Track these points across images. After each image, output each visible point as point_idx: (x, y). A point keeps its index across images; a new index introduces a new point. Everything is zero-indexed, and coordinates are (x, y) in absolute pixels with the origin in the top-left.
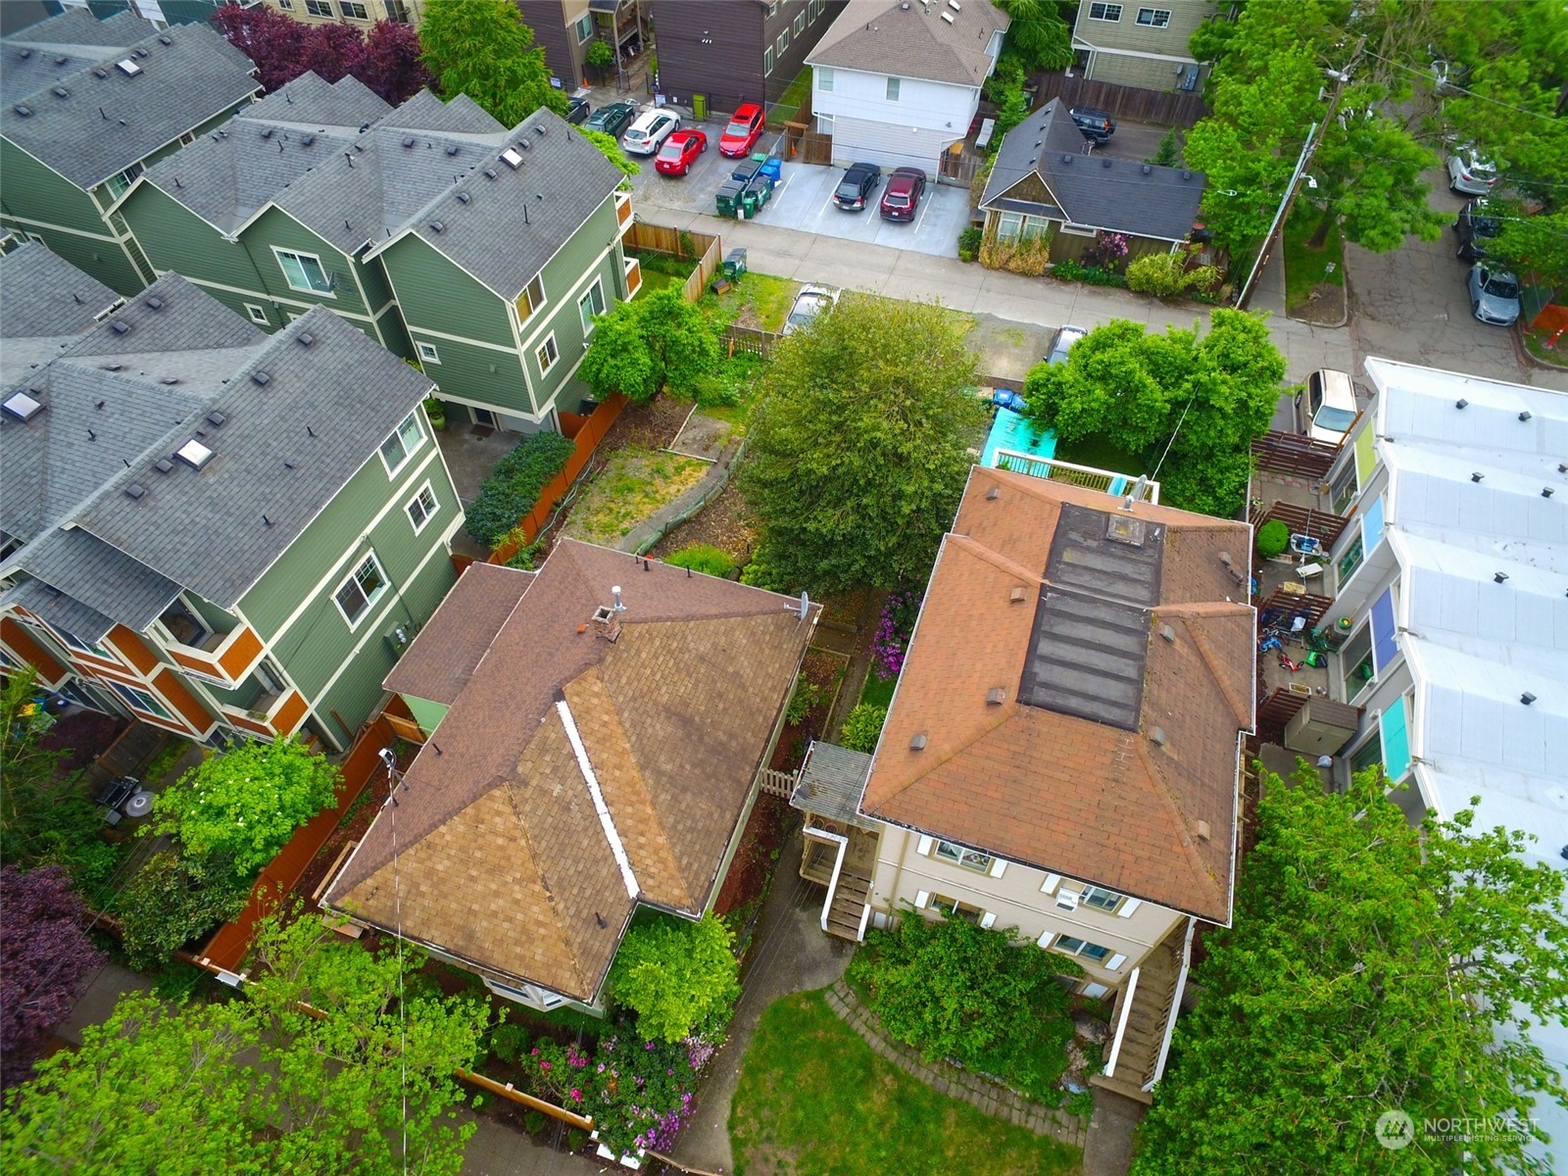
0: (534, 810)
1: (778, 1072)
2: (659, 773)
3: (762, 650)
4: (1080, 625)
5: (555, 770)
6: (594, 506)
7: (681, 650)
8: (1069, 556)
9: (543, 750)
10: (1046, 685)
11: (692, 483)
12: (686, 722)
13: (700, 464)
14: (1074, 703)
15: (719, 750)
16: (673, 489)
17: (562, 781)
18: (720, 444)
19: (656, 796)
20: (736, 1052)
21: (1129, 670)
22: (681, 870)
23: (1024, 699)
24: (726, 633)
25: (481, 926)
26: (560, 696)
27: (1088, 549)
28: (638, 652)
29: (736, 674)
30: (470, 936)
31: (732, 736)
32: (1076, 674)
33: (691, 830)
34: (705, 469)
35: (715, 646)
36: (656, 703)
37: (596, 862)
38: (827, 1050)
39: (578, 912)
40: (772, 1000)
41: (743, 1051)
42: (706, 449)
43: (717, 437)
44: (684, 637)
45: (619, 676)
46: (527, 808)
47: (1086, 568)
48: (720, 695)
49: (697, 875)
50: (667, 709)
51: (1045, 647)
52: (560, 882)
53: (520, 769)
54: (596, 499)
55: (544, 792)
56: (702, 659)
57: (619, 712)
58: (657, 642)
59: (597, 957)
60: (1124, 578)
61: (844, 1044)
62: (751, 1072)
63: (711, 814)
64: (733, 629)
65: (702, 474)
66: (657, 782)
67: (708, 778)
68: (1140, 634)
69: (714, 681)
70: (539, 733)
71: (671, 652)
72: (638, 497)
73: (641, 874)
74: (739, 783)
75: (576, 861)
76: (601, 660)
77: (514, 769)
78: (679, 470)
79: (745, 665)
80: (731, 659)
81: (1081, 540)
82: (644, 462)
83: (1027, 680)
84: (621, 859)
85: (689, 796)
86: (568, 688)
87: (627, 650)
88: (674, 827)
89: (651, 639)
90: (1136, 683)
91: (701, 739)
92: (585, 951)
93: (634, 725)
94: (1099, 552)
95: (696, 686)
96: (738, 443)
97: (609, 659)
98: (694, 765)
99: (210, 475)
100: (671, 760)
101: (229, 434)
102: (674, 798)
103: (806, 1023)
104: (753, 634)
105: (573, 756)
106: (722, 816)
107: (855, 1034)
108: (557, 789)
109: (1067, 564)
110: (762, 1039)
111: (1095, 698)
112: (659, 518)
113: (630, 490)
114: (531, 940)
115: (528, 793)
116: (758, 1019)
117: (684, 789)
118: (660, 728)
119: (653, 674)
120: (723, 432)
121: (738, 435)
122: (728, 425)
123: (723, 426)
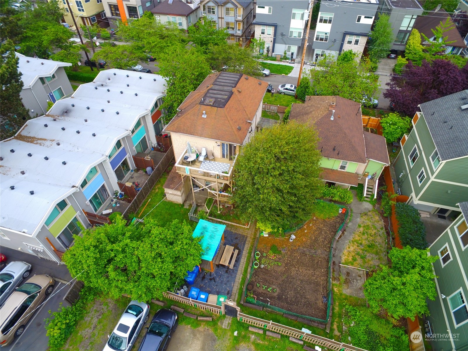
11: (345, 252)
13: (346, 263)
16: (352, 249)
18: (343, 278)
34: (343, 261)
42: (348, 273)
43: (347, 282)
65: (344, 258)
72: (365, 243)
78: (354, 260)
82: (371, 263)
96: (335, 279)
112: (350, 233)
113: (369, 246)
120: (345, 286)
121: (336, 285)
122: (344, 292)
123: (347, 291)
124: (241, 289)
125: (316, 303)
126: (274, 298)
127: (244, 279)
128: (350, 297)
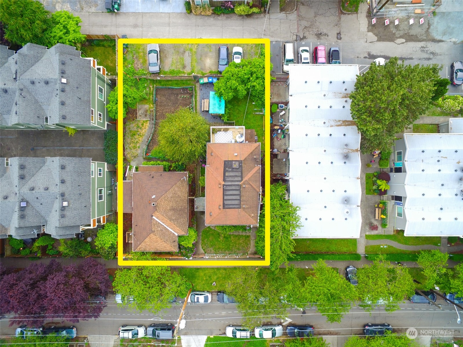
0: (158, 234)
1: (206, 239)
2: (173, 220)
3: (181, 188)
4: (230, 191)
5: (158, 227)
6: (129, 142)
7: (168, 198)
8: (227, 174)
9: (154, 225)
10: (227, 205)
11: (147, 128)
12: (174, 209)
13: (147, 121)
14: (231, 206)
15: (181, 210)
16: (144, 131)
17: (159, 227)
18: (148, 113)
19: (174, 223)
20: (200, 239)
21: (238, 197)
22: (183, 231)
23: (224, 208)
24: (173, 190)
25: (158, 248)
26: (152, 216)
27: (230, 171)
28: (161, 204)
29: (178, 196)
30: (157, 249)
31: (182, 206)
32: (230, 201)
33: (182, 224)
34: (148, 122)
35: (172, 193)
36: (168, 210)
37: (170, 234)
38: (212, 234)
39: (171, 242)
40: (202, 230)
41: (200, 238)
42: (146, 116)
43: (146, 111)
44: (167, 196)
45: (160, 210)
46: (157, 234)
47: (230, 176)
48: (177, 201)
49: (185, 230)
50: (170, 210)
51: (226, 198)
52: (166, 240)
53: (153, 230)
54: (128, 140)
55: (158, 231)
56: (172, 197)
57: (163, 216)
58: (163, 200)
59: (176, 245)
60: (236, 176)
61: (215, 233)
62: (203, 241)
63: (183, 220)
64: (174, 188)
65: (148, 124)
66: (174, 221)
67: (181, 215)
68: (239, 190)
69: (175, 200)
70: (152, 223)
71: (166, 200)
72: (137, 136)
73: (177, 233)
74: (186, 213)
75: (167, 236)
76: (156, 210)
77: (152, 230)
78: (143, 124)
79: (179, 193)
80: (176, 194)
81: (228, 169)
82: (134, 125)
83: (224, 204)
84: (173, 232)
85: (179, 220)
86: (153, 215)
87: (159, 205)
88: (179, 226)
89: (162, 200)
90: (240, 200)
91: (177, 210)
92: (174, 246)
93: (166, 216)
94: (232, 171)
95: (173, 203)
96: (152, 111)
97: (157, 208)
98: (178, 215)
99: (70, 205)
100: (174, 217)
101: (67, 196)
102: (177, 222)
103: (208, 232)
104: (178, 187)
105: (159, 223)
106: (185, 219)
107: (216, 231)
108: (159, 229)
109: (227, 176)
110: (203, 236)
111: (234, 205)
112: (144, 141)
113: (134, 135)
114: (166, 247)
115: (156, 232)
116: (201, 233)
117: (178, 219)
118: (170, 213)
119: (165, 206)
120: (147, 108)
121: (152, 108)
122: (148, 105)
123: (147, 106)
124: (196, 93)
125: (161, 97)
126: (180, 94)
127: (196, 98)
128: (145, 104)
